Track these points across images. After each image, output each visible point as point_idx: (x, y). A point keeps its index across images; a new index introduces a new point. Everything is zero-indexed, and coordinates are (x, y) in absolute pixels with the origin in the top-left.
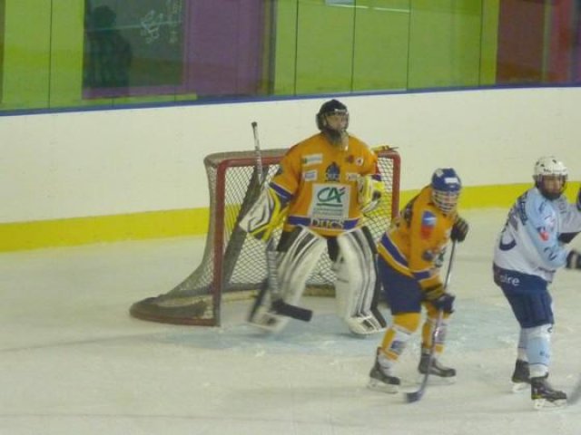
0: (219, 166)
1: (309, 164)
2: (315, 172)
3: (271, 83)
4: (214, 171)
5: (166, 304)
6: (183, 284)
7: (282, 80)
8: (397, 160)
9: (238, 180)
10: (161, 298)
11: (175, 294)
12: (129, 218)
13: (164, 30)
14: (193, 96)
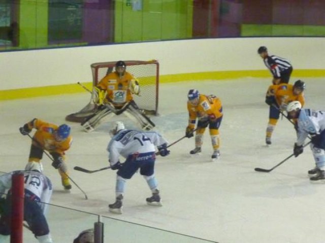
0: (96, 67)
1: (111, 83)
2: (114, 86)
3: (113, 38)
4: (94, 69)
5: (78, 116)
6: (84, 109)
7: (117, 37)
8: (158, 65)
9: (102, 72)
10: (77, 114)
11: (81, 112)
12: (65, 86)
13: (76, 21)
14: (86, 43)
